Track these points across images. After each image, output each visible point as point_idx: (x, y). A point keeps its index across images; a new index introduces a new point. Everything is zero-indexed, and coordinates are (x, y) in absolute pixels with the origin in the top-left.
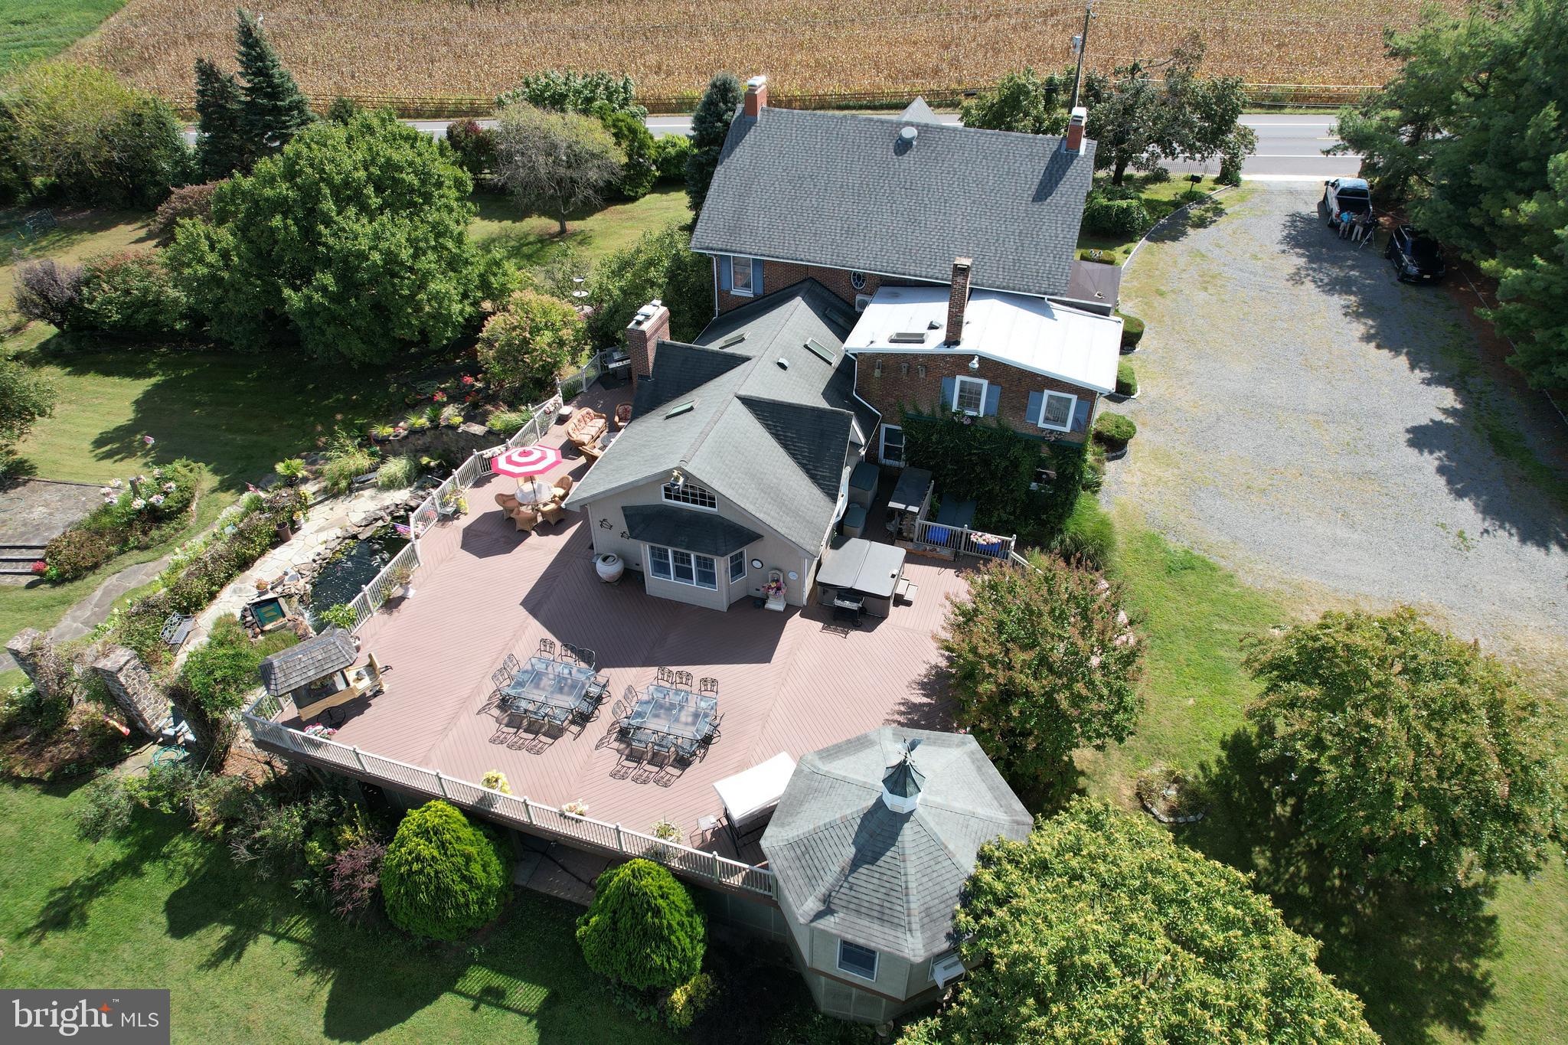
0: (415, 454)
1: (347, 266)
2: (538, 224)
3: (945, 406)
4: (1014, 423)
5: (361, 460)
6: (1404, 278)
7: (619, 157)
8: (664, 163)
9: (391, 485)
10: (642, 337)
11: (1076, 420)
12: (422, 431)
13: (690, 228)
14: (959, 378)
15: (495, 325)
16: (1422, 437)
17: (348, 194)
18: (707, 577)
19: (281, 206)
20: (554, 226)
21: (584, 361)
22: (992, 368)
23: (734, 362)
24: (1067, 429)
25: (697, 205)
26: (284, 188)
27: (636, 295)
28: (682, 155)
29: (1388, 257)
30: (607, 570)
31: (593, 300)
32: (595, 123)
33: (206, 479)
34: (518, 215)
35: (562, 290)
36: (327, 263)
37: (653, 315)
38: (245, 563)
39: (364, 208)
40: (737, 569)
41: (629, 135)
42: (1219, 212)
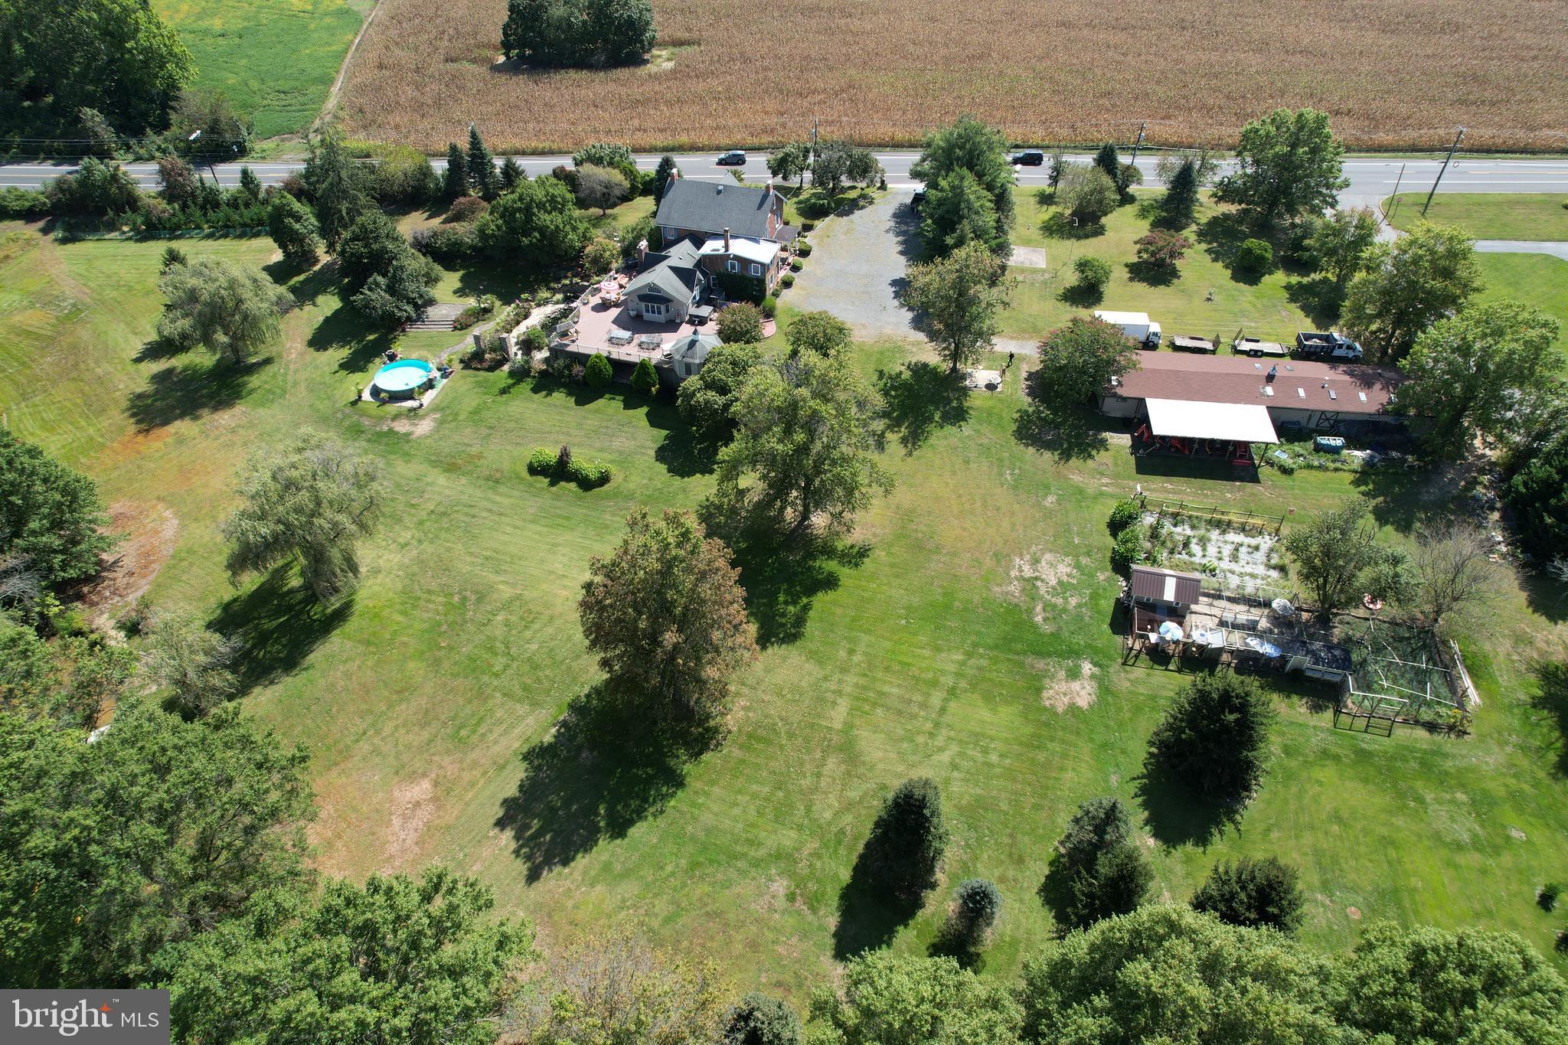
0: (565, 293)
1: (542, 230)
2: (595, 211)
3: (726, 269)
4: (745, 274)
5: (548, 294)
7: (627, 184)
8: (644, 184)
9: (557, 303)
10: (641, 251)
11: (762, 272)
12: (566, 286)
13: (654, 214)
14: (729, 261)
15: (589, 249)
17: (541, 206)
18: (659, 313)
19: (519, 210)
20: (601, 212)
21: (620, 261)
22: (736, 258)
23: (666, 257)
25: (658, 201)
26: (519, 204)
27: (638, 238)
28: (652, 180)
30: (632, 313)
31: (622, 241)
32: (617, 171)
33: (498, 303)
34: (587, 208)
35: (610, 237)
36: (535, 229)
37: (643, 244)
38: (518, 323)
39: (546, 211)
40: (667, 311)
41: (629, 173)
42: (871, 203)
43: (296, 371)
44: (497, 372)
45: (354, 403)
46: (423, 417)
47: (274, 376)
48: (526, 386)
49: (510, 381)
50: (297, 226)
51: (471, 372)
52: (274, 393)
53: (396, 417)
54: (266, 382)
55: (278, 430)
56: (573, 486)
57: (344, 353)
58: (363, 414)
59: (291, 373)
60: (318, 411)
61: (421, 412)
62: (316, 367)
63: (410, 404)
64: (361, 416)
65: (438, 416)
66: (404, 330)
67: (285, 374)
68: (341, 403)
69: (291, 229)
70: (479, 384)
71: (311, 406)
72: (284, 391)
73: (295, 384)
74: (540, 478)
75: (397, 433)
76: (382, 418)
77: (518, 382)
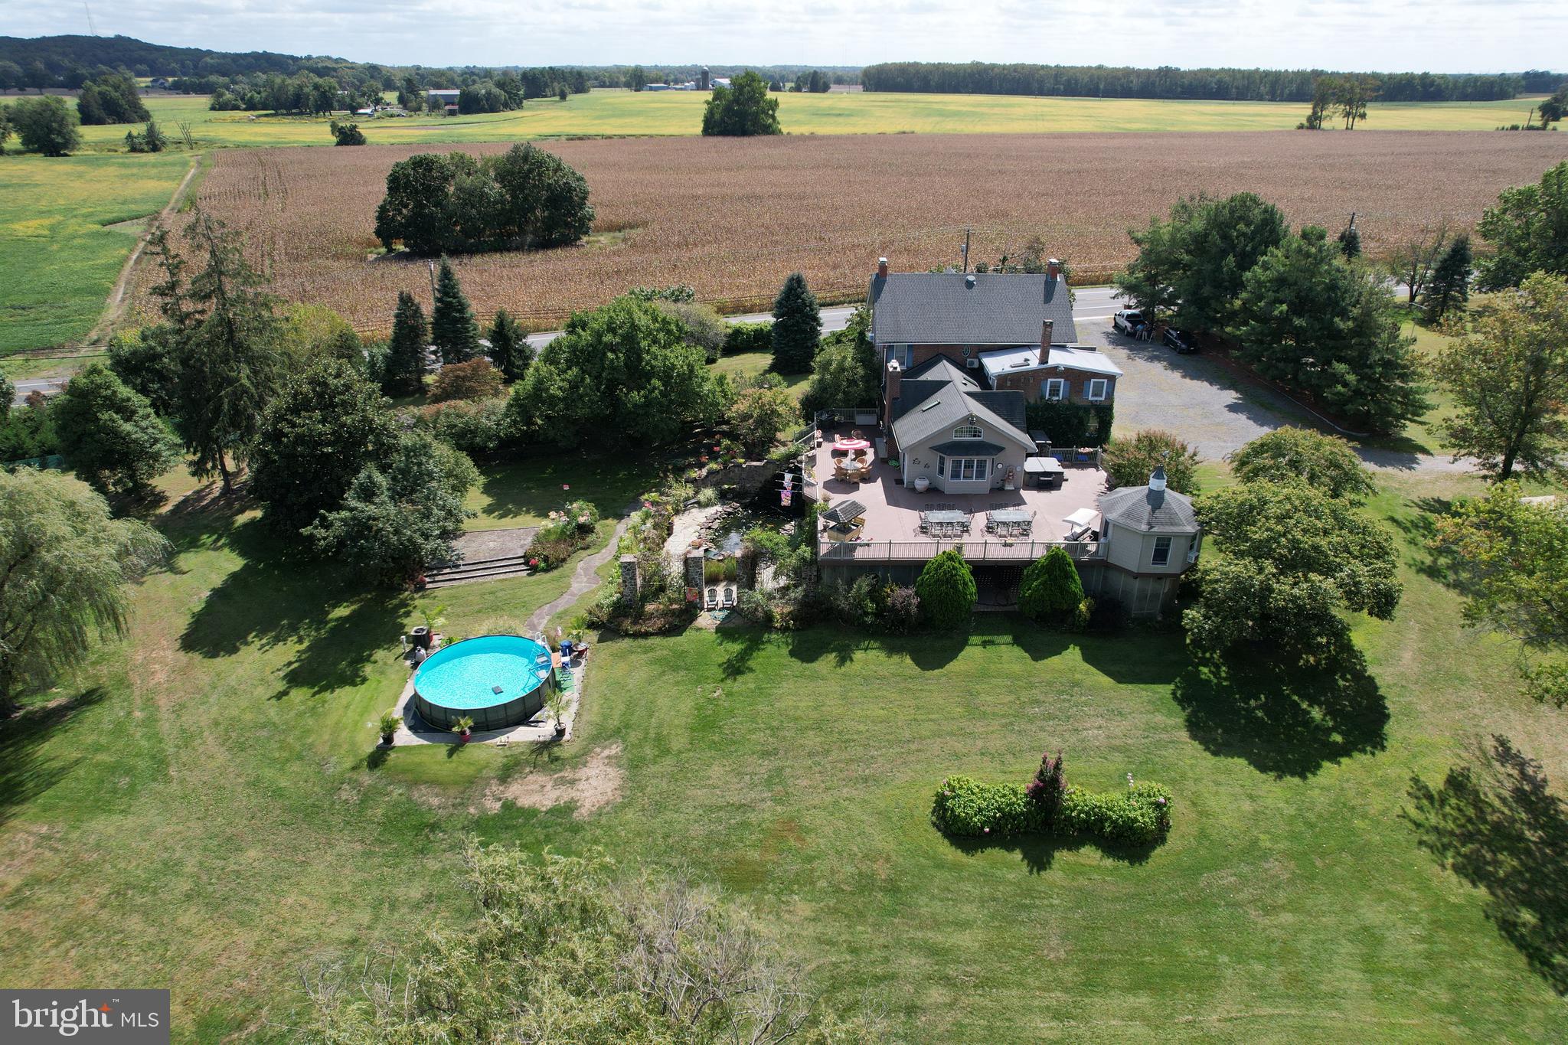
0: (716, 485)
3: (1042, 397)
4: (1077, 400)
5: (690, 490)
6: (1181, 352)
9: (708, 504)
11: (1107, 393)
12: (717, 472)
14: (1049, 380)
16: (1232, 408)
22: (1068, 370)
24: (1103, 399)
29: (1166, 345)
43: (179, 709)
44: (689, 634)
45: (376, 759)
46: (580, 759)
47: (119, 729)
48: (775, 652)
49: (736, 647)
50: (128, 427)
51: (625, 643)
52: (130, 771)
53: (508, 772)
54: (98, 748)
55: (171, 867)
56: (1089, 855)
57: (288, 652)
58: (415, 779)
59: (164, 714)
60: (278, 793)
61: (566, 750)
62: (233, 692)
63: (522, 735)
64: (416, 783)
65: (615, 749)
66: (421, 588)
67: (151, 721)
68: (341, 763)
69: (115, 433)
70: (673, 664)
71: (254, 784)
72: (160, 764)
73: (187, 738)
74: (996, 853)
75: (531, 813)
76: (471, 783)
77: (755, 645)
